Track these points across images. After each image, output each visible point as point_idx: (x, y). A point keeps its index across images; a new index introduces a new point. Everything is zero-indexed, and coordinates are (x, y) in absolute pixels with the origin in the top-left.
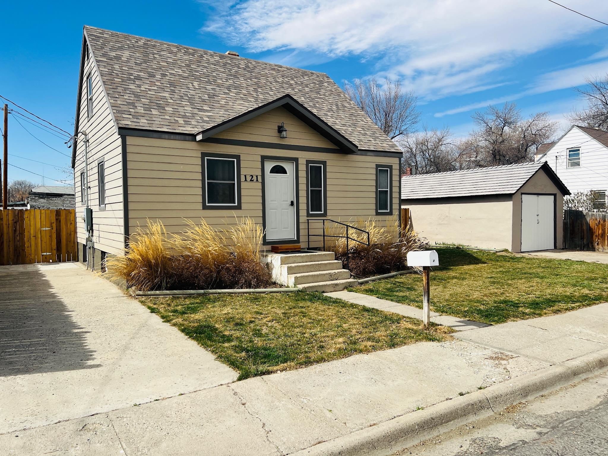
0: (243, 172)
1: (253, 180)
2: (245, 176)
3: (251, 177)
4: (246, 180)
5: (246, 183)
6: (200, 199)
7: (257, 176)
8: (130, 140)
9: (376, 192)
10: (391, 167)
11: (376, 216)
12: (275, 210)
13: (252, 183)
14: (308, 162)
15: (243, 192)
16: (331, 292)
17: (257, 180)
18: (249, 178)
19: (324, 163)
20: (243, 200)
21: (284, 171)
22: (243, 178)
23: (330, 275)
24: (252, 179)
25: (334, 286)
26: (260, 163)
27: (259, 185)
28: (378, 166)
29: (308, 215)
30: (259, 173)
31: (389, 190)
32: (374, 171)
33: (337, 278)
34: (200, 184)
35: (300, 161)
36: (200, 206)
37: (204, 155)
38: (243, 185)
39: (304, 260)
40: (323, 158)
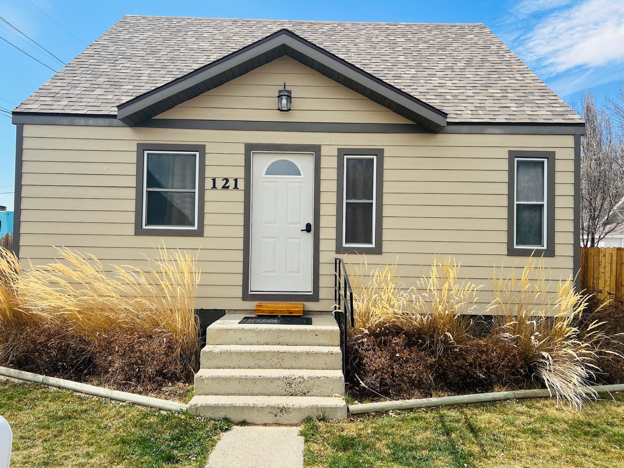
0: (210, 173)
1: (228, 187)
2: (214, 180)
3: (225, 181)
4: (214, 187)
5: (214, 191)
6: (132, 217)
7: (236, 180)
8: (28, 130)
9: (510, 207)
10: (551, 156)
11: (507, 257)
12: (274, 239)
13: (225, 192)
14: (342, 152)
15: (208, 208)
16: (265, 425)
17: (236, 187)
18: (220, 183)
19: (379, 153)
20: (208, 220)
21: (295, 171)
22: (209, 184)
23: (289, 382)
24: (227, 185)
25: (275, 412)
26: (243, 158)
27: (240, 195)
28: (513, 154)
29: (339, 249)
30: (240, 173)
31: (545, 203)
32: (505, 165)
33: (306, 391)
34: (132, 193)
35: (324, 151)
36: (131, 229)
37: (142, 148)
38: (209, 195)
39: (263, 339)
40: (377, 144)
